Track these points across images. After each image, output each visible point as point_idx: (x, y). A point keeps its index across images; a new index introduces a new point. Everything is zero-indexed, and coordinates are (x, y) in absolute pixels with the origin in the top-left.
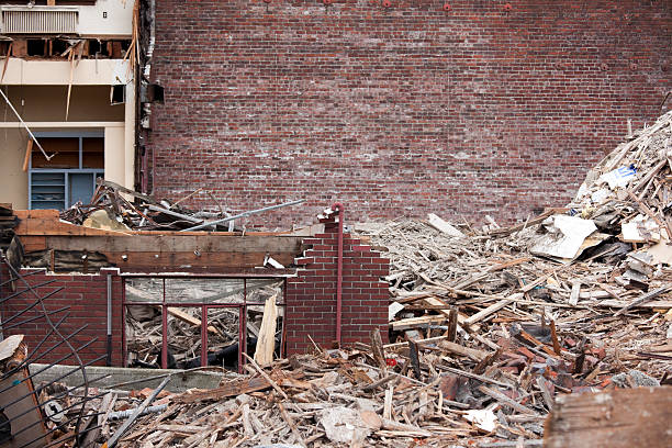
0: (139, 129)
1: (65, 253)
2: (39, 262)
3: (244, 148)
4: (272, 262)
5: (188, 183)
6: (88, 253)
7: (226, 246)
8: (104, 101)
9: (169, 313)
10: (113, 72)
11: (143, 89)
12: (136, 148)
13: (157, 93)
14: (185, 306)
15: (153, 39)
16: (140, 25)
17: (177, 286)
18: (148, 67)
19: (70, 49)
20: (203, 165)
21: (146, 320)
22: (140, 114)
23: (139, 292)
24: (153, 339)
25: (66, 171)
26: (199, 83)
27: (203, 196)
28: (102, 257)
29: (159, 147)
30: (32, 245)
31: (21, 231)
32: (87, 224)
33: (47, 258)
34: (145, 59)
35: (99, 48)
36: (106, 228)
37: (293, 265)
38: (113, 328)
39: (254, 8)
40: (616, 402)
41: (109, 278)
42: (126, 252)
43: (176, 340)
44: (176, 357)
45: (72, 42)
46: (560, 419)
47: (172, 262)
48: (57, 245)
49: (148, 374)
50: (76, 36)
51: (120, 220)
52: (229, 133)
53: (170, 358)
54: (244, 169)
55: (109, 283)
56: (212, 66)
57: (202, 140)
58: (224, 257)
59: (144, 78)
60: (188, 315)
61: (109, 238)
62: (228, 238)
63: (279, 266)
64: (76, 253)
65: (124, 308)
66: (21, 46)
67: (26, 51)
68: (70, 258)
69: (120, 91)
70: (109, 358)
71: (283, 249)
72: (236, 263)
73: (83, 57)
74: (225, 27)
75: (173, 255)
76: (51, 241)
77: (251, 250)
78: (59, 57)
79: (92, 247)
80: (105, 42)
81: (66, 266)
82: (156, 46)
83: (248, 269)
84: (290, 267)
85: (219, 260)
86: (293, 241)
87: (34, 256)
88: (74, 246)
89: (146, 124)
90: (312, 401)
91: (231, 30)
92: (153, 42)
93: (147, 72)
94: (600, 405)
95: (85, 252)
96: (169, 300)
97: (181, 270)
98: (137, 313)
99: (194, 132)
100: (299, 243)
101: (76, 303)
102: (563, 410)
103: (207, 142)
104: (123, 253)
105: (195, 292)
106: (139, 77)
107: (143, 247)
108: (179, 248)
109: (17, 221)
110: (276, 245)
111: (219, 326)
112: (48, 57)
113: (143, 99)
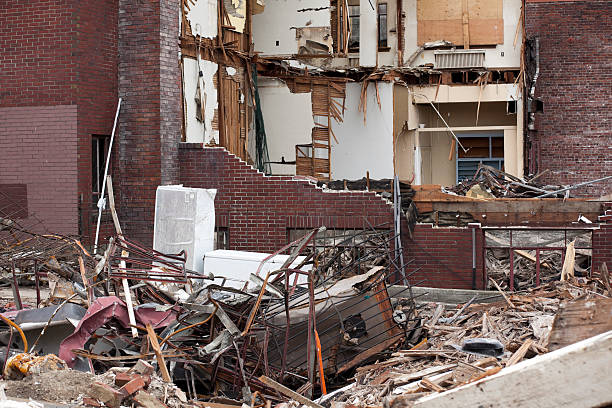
0: (526, 131)
1: (445, 213)
2: (428, 220)
3: (601, 143)
4: (584, 219)
5: (563, 166)
6: (460, 213)
7: (552, 208)
8: (502, 112)
9: (519, 254)
10: (508, 92)
11: (529, 103)
12: (525, 144)
13: (539, 106)
14: (530, 249)
15: (538, 69)
16: (525, 60)
17: (525, 235)
18: (533, 88)
19: (479, 78)
20: (573, 155)
21: (503, 259)
22: (527, 121)
23: (500, 240)
24: (507, 272)
25: (481, 160)
26: (570, 99)
27: (574, 175)
28: (469, 216)
29: (545, 142)
30: (424, 208)
31: (416, 199)
32: (469, 195)
33: (434, 217)
34: (530, 83)
35: (499, 76)
36: (480, 197)
37: (598, 222)
38: (476, 264)
39: (605, 47)
40: (598, 308)
41: (474, 230)
42: (486, 213)
43: (522, 272)
44: (520, 284)
45: (481, 73)
46: (561, 319)
47: (517, 219)
48: (440, 208)
49: (488, 294)
50: (484, 69)
51: (489, 191)
52: (591, 132)
53: (515, 285)
54: (602, 156)
55: (474, 233)
56: (578, 87)
57: (573, 137)
58: (551, 215)
59: (530, 96)
60: (532, 256)
61: (474, 203)
62: (554, 203)
63: (588, 221)
64: (452, 214)
65: (485, 250)
66: (447, 76)
67: (450, 81)
68: (448, 217)
69: (513, 105)
70: (474, 284)
71: (591, 210)
72: (560, 219)
73: (488, 83)
74: (586, 60)
75: (517, 215)
76: (436, 205)
77: (570, 211)
78: (472, 84)
79: (462, 209)
80: (502, 73)
81: (446, 222)
82: (540, 74)
83: (567, 224)
84: (595, 222)
85: (548, 218)
86: (597, 204)
87: (425, 216)
88: (451, 209)
89: (531, 127)
90: (529, 310)
91: (591, 62)
92: (538, 72)
93: (533, 92)
94: (588, 309)
95: (458, 213)
96: (514, 245)
97: (522, 225)
98: (498, 254)
99: (567, 132)
100: (602, 206)
101: (452, 247)
102: (564, 313)
103: (576, 138)
104: (483, 213)
105: (537, 239)
106: (526, 95)
107: (497, 209)
108: (521, 209)
109: (414, 192)
110: (587, 207)
111: (551, 263)
112: (465, 84)
113: (529, 110)
